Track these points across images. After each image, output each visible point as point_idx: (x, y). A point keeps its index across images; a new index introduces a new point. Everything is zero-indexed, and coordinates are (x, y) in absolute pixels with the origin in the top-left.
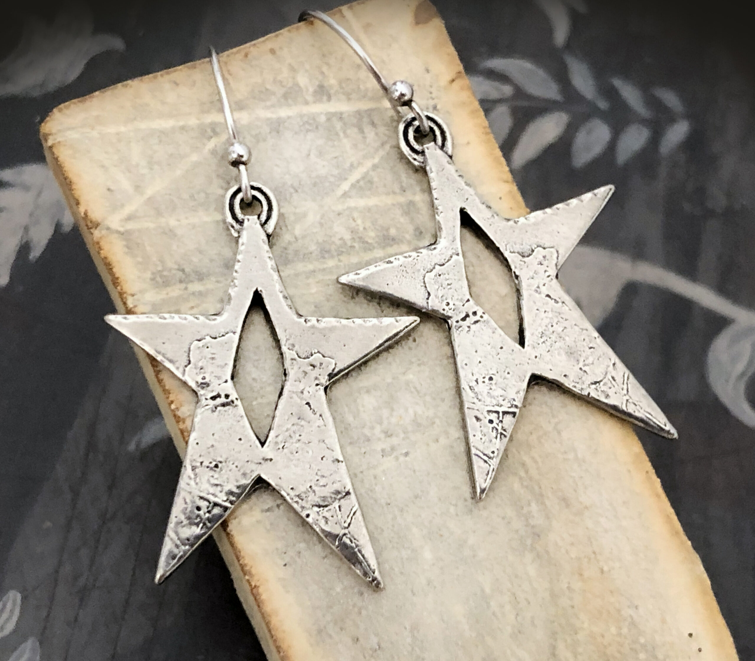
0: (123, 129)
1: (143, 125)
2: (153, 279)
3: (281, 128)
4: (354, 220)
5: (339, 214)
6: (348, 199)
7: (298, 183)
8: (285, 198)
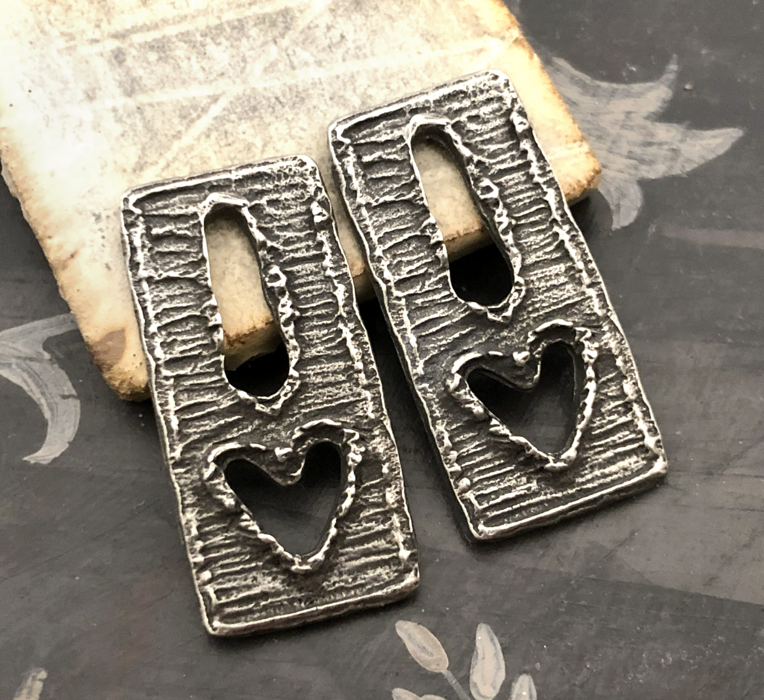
4: (204, 69)
5: (222, 74)
6: (211, 94)
7: (276, 109)
8: (290, 89)
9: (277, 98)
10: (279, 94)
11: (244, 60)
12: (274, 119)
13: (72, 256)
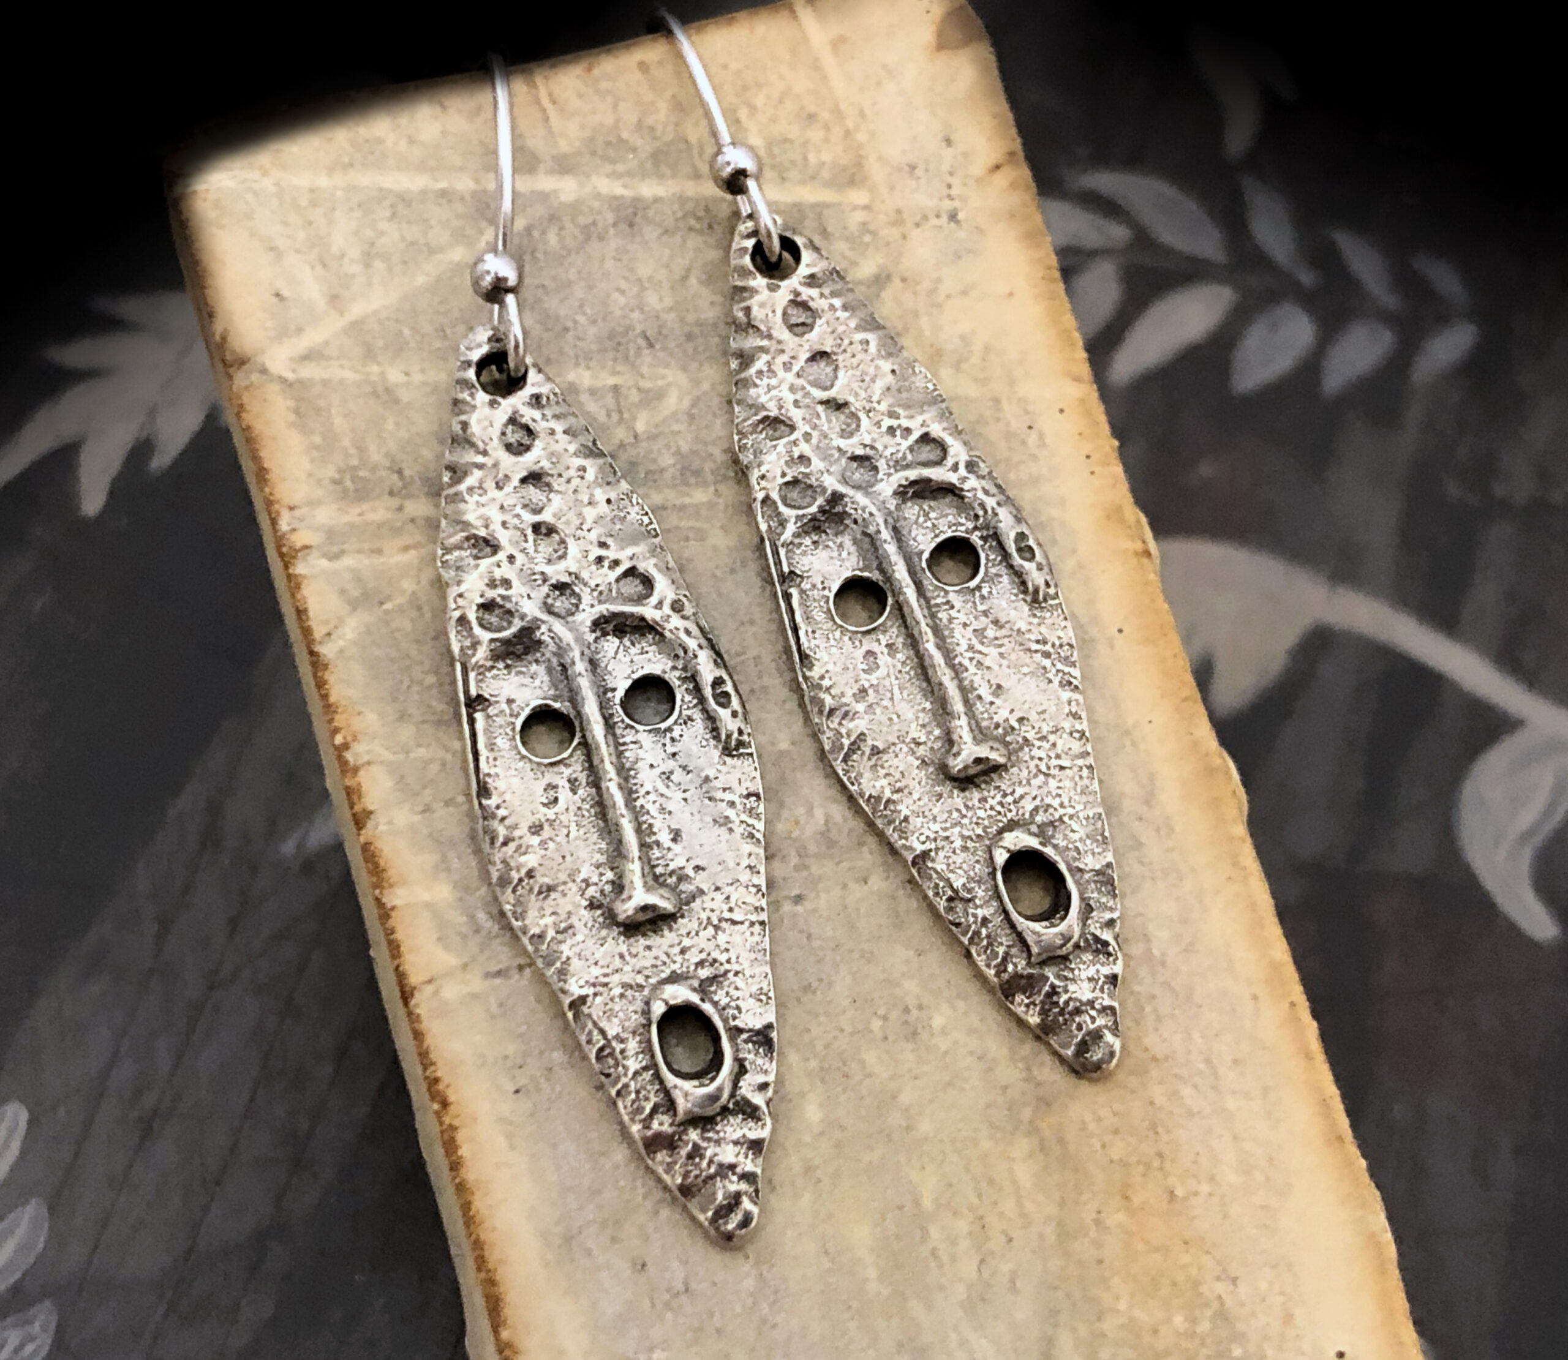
0: (323, 182)
1: (367, 179)
2: (335, 482)
3: (638, 219)
7: (656, 330)
8: (626, 357)
9: (651, 345)
10: (646, 351)
11: (692, 417)
12: (661, 315)
13: (997, 168)
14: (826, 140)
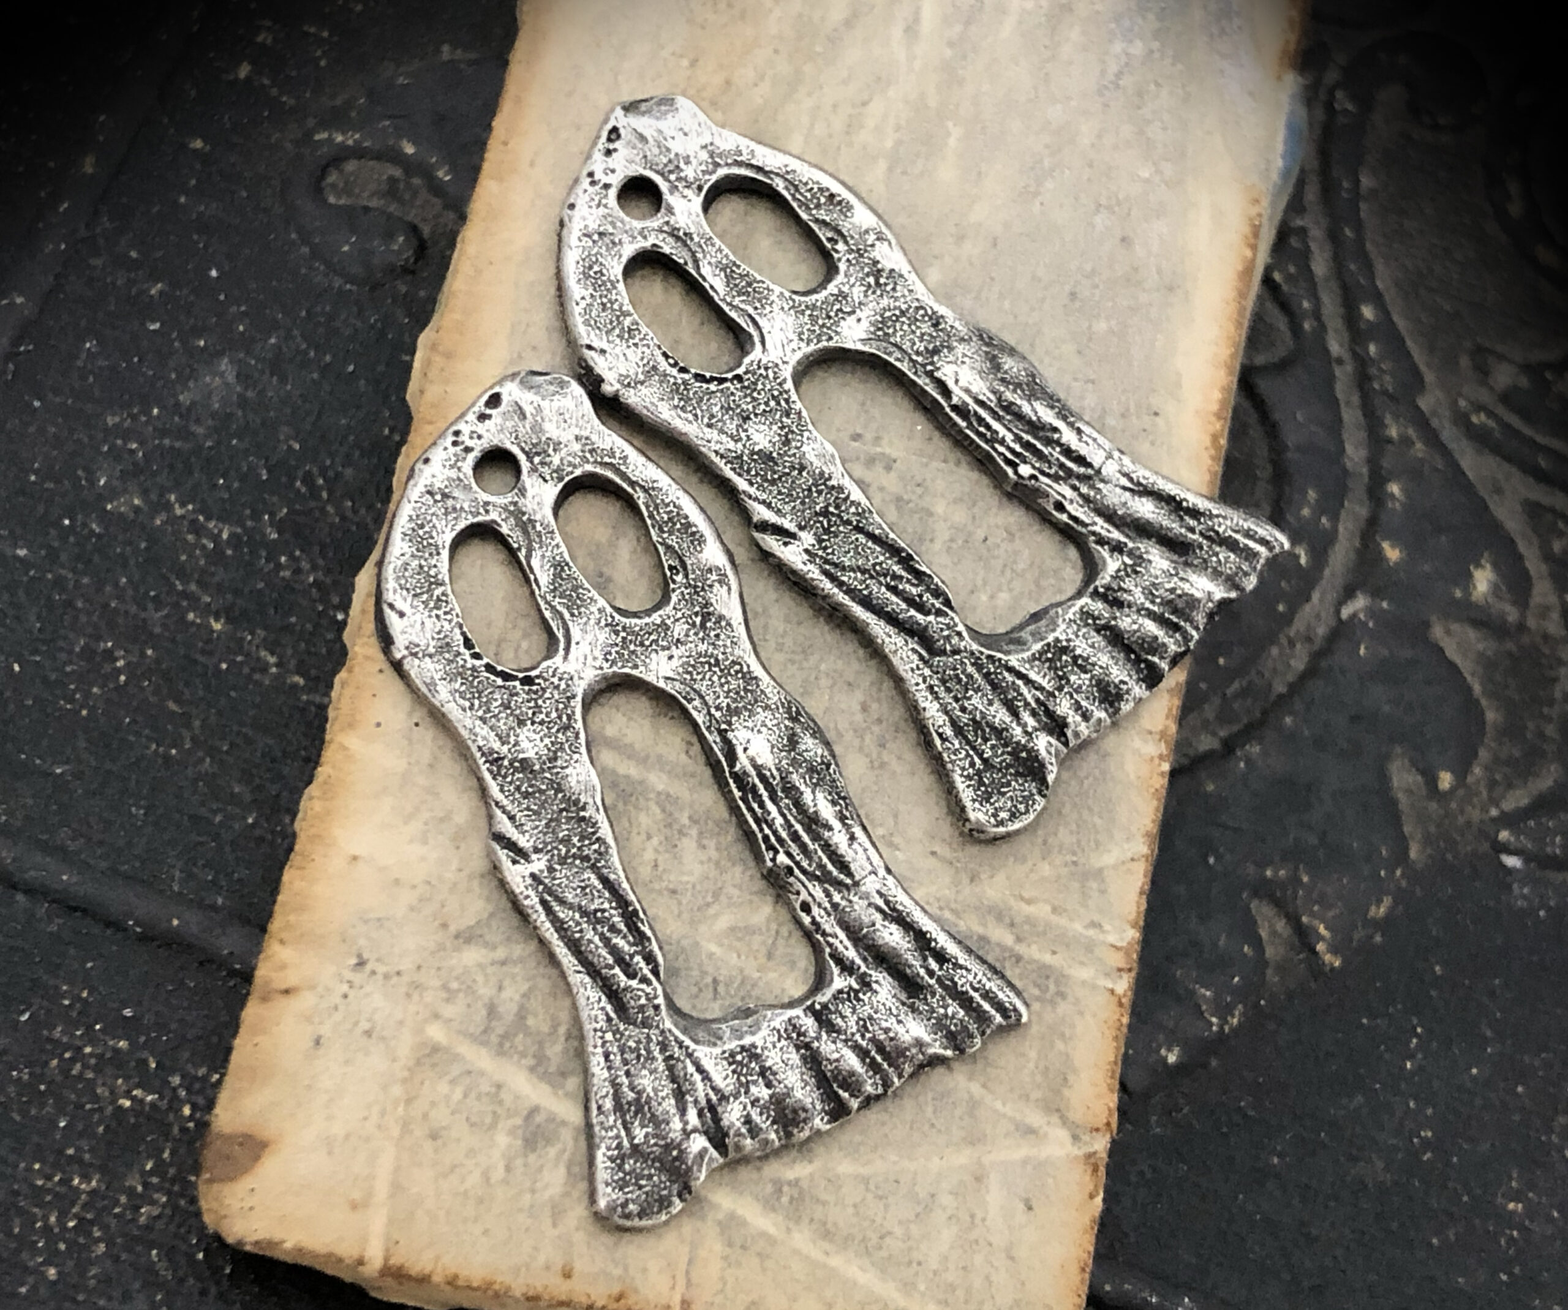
1: (890, 1291)
2: (1061, 995)
8: (743, 982)
10: (723, 978)
13: (287, 992)
14: (433, 1104)
